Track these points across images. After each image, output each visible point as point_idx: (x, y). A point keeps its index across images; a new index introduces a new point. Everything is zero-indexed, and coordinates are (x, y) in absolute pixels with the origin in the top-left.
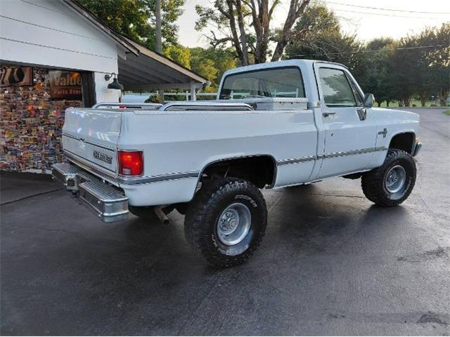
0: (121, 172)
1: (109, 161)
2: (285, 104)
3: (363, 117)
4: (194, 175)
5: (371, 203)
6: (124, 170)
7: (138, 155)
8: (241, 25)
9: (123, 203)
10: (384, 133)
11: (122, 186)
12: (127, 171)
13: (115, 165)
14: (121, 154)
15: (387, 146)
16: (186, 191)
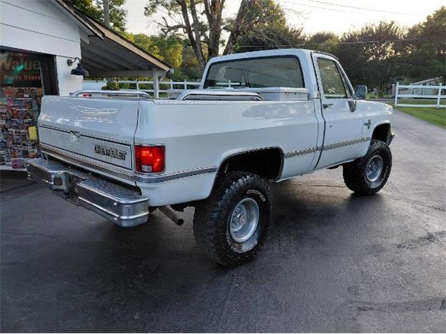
0: (139, 169)
1: (122, 157)
2: (290, 95)
3: (352, 107)
4: (210, 171)
5: (351, 192)
6: (143, 166)
7: (160, 151)
8: (194, 13)
9: (143, 204)
10: (368, 124)
11: (139, 184)
12: (145, 168)
13: (129, 161)
14: (139, 148)
15: (371, 136)
16: (203, 187)
